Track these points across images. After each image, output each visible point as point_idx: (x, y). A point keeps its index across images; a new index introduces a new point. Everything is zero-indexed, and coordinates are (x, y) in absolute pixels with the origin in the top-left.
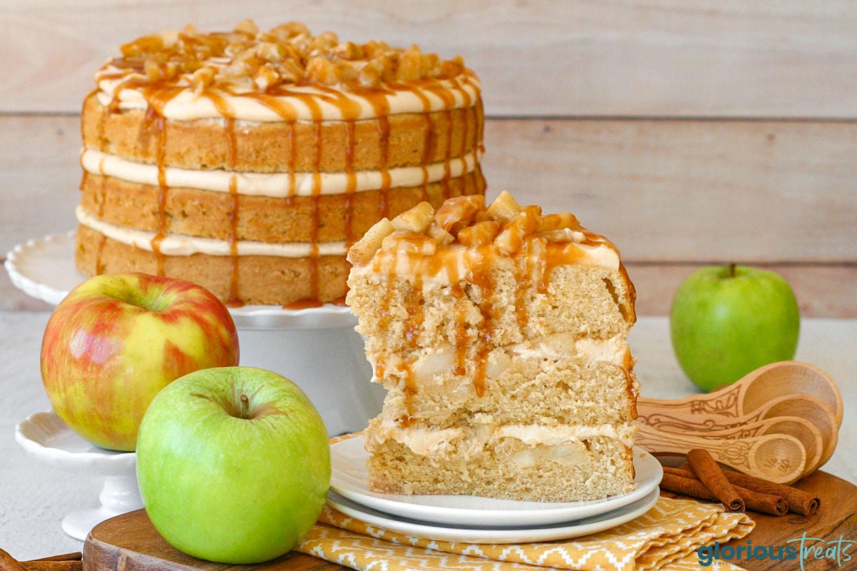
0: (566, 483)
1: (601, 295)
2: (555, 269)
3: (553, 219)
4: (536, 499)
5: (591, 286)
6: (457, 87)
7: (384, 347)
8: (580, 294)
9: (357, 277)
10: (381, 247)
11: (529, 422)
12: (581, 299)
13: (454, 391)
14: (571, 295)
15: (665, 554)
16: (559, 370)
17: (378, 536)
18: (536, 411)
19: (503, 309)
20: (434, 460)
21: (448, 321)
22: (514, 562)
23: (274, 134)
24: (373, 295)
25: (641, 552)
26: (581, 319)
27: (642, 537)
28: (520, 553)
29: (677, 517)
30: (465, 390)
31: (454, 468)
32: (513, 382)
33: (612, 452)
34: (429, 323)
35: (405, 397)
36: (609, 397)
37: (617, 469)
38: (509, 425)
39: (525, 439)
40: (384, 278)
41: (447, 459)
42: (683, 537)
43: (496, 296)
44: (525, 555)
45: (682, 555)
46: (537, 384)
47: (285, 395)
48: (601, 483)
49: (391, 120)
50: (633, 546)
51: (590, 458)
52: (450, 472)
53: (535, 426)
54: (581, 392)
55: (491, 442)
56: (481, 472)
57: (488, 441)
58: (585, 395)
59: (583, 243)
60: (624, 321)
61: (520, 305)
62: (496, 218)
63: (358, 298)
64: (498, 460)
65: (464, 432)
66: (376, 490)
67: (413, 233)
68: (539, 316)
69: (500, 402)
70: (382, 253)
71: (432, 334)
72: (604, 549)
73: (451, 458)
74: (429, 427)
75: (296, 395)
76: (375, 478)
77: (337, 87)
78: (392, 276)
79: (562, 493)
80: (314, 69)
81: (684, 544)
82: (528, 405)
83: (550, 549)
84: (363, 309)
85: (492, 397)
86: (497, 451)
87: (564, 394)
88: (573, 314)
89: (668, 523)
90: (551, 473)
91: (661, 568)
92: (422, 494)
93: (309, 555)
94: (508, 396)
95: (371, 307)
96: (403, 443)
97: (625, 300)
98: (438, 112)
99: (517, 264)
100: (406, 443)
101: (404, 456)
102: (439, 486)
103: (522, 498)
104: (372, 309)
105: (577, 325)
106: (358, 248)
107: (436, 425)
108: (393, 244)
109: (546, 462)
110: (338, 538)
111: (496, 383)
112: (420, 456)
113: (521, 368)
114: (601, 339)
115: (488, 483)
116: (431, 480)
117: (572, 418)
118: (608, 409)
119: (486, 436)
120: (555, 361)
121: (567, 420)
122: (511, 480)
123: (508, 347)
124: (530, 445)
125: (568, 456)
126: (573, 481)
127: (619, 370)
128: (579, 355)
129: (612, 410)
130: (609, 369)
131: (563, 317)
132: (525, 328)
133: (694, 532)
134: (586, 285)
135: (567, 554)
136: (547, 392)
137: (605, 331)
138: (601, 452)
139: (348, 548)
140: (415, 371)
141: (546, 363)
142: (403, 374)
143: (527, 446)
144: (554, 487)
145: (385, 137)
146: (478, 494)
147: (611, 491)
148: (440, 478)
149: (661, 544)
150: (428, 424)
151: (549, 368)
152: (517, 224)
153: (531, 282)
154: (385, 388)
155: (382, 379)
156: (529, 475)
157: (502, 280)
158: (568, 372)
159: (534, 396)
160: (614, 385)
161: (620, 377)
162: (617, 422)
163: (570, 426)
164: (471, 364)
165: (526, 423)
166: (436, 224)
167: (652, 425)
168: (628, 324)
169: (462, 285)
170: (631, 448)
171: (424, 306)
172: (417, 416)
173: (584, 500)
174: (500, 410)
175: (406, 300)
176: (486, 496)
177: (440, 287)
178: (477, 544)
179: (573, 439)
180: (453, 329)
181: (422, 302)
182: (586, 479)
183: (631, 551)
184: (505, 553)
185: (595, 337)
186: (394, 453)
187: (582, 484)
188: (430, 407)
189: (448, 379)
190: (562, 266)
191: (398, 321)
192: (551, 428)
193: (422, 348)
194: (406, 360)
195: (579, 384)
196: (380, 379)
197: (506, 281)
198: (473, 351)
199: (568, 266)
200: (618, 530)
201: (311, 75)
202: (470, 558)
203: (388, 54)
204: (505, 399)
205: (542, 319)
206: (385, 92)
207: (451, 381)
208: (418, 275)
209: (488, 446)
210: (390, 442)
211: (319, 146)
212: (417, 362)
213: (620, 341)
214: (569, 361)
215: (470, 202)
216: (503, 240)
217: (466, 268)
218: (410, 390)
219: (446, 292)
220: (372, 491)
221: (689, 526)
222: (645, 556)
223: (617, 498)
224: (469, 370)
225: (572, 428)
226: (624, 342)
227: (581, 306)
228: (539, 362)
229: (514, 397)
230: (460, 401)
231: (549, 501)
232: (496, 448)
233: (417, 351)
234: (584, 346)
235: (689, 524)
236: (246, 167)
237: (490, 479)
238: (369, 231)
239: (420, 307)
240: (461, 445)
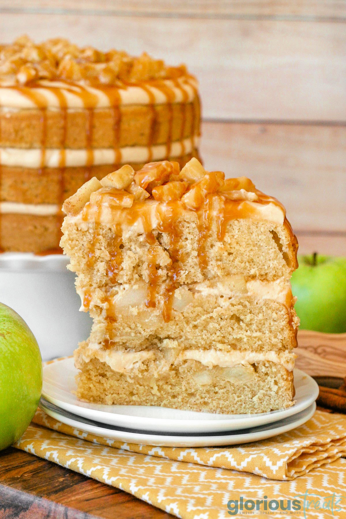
0: (237, 399)
1: (268, 244)
2: (231, 222)
3: (232, 182)
4: (213, 411)
5: (260, 237)
6: (178, 86)
7: (90, 283)
8: (251, 243)
9: (69, 224)
10: (89, 201)
11: (207, 347)
12: (252, 247)
13: (147, 321)
14: (244, 244)
15: (314, 459)
16: (233, 305)
17: (83, 438)
18: (213, 339)
19: (188, 254)
20: (130, 376)
21: (143, 262)
22: (190, 463)
23: (29, 118)
24: (82, 239)
25: (293, 458)
26: (251, 263)
27: (295, 445)
28: (194, 455)
29: (329, 429)
30: (155, 320)
31: (145, 384)
32: (195, 314)
33: (276, 374)
34: (127, 264)
35: (106, 324)
36: (273, 328)
37: (279, 388)
38: (191, 349)
39: (204, 362)
40: (91, 226)
41: (140, 376)
42: (332, 446)
43: (182, 243)
44: (198, 457)
45: (330, 461)
46: (214, 317)
47: (4, 320)
48: (266, 399)
49: (123, 109)
50: (287, 452)
51: (257, 379)
52: (142, 387)
53: (212, 351)
54: (251, 324)
55: (176, 363)
56: (168, 388)
57: (174, 362)
58: (254, 327)
59: (255, 201)
60: (287, 266)
61: (202, 251)
62: (185, 180)
63: (70, 242)
64: (182, 378)
65: (154, 354)
66: (83, 400)
67: (116, 189)
68: (217, 260)
69: (184, 331)
70: (90, 205)
71: (129, 273)
72: (262, 455)
73: (144, 376)
74: (126, 349)
75: (14, 321)
76: (82, 390)
77: (82, 83)
78: (98, 224)
79: (234, 407)
80: (64, 68)
81: (331, 452)
82: (207, 334)
83: (219, 453)
84: (74, 251)
85: (178, 327)
86: (181, 370)
87: (236, 325)
88: (245, 260)
89: (321, 434)
90: (225, 390)
91: (310, 471)
92: (120, 404)
93: (24, 452)
94: (191, 325)
95: (80, 249)
96: (105, 362)
97: (288, 249)
98: (162, 105)
99: (199, 217)
100: (107, 362)
101: (105, 373)
102: (134, 398)
103: (200, 410)
104: (81, 251)
105: (248, 268)
106: (71, 201)
107: (132, 348)
108: (99, 197)
109: (221, 381)
110: (49, 438)
111: (181, 315)
112: (118, 373)
113: (201, 303)
114: (267, 280)
115: (174, 397)
116: (128, 393)
117: (242, 346)
118: (272, 338)
119: (172, 358)
120: (230, 298)
121: (238, 347)
122: (192, 395)
123: (191, 286)
124: (208, 367)
125: (239, 376)
126: (243, 397)
127: (282, 306)
128: (249, 294)
129: (276, 340)
130: (274, 306)
131: (237, 262)
132: (206, 270)
133: (341, 442)
134: (256, 236)
135: (232, 457)
136: (223, 323)
137: (271, 274)
138: (267, 374)
139: (54, 447)
140: (115, 303)
141: (223, 299)
142: (105, 305)
143: (205, 368)
144: (227, 402)
145: (118, 122)
146: (165, 406)
147: (275, 406)
148: (135, 392)
149: (312, 451)
150: (126, 347)
151: (224, 303)
152: (201, 185)
153: (211, 232)
154: (90, 316)
155: (89, 309)
156: (206, 391)
157: (187, 230)
158: (240, 307)
159: (212, 327)
160: (278, 320)
161: (282, 312)
162: (280, 349)
163: (241, 352)
164: (161, 298)
165: (205, 349)
166: (135, 183)
167: (319, 354)
168: (290, 269)
169: (155, 233)
170: (292, 372)
171: (124, 250)
172: (116, 340)
173: (251, 413)
174: (184, 337)
175: (109, 245)
176: (172, 407)
177: (136, 234)
178: (161, 447)
179: (243, 362)
180: (146, 269)
181: (122, 246)
182: (254, 395)
183: (283, 456)
184: (182, 455)
185: (262, 279)
186: (98, 370)
187: (250, 400)
188: (126, 333)
189: (141, 311)
190: (237, 220)
191: (102, 261)
192: (226, 353)
193: (121, 284)
194: (108, 294)
195: (249, 317)
196: (87, 308)
197: (191, 231)
198: (163, 288)
199: (241, 220)
200: (279, 438)
201: (61, 74)
202: (154, 458)
203: (125, 60)
204: (188, 329)
205: (219, 263)
206: (118, 87)
207: (144, 312)
208: (119, 224)
209: (173, 366)
210: (94, 361)
211: (65, 128)
212: (116, 295)
213: (283, 283)
214: (241, 298)
215: (165, 167)
216: (189, 198)
217: (158, 219)
218: (111, 319)
219: (142, 239)
220: (79, 400)
221: (338, 437)
222: (298, 461)
223: (279, 412)
224: (159, 303)
225: (242, 353)
226: (287, 284)
227: (252, 253)
228: (216, 298)
229: (195, 327)
230: (152, 329)
231: (223, 413)
232: (180, 368)
233: (117, 287)
234: (254, 286)
235: (338, 435)
236: (8, 144)
237: (175, 394)
238: (81, 187)
239: (120, 251)
240: (152, 365)
